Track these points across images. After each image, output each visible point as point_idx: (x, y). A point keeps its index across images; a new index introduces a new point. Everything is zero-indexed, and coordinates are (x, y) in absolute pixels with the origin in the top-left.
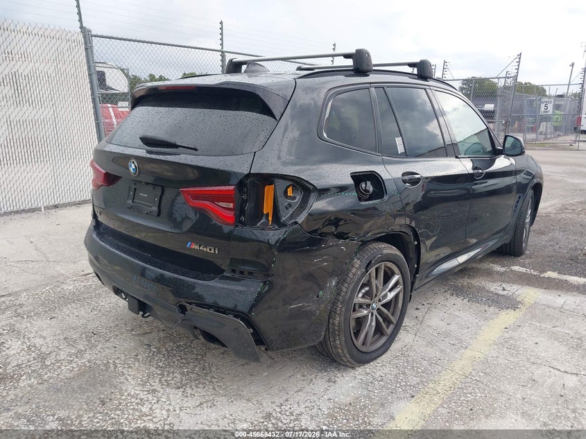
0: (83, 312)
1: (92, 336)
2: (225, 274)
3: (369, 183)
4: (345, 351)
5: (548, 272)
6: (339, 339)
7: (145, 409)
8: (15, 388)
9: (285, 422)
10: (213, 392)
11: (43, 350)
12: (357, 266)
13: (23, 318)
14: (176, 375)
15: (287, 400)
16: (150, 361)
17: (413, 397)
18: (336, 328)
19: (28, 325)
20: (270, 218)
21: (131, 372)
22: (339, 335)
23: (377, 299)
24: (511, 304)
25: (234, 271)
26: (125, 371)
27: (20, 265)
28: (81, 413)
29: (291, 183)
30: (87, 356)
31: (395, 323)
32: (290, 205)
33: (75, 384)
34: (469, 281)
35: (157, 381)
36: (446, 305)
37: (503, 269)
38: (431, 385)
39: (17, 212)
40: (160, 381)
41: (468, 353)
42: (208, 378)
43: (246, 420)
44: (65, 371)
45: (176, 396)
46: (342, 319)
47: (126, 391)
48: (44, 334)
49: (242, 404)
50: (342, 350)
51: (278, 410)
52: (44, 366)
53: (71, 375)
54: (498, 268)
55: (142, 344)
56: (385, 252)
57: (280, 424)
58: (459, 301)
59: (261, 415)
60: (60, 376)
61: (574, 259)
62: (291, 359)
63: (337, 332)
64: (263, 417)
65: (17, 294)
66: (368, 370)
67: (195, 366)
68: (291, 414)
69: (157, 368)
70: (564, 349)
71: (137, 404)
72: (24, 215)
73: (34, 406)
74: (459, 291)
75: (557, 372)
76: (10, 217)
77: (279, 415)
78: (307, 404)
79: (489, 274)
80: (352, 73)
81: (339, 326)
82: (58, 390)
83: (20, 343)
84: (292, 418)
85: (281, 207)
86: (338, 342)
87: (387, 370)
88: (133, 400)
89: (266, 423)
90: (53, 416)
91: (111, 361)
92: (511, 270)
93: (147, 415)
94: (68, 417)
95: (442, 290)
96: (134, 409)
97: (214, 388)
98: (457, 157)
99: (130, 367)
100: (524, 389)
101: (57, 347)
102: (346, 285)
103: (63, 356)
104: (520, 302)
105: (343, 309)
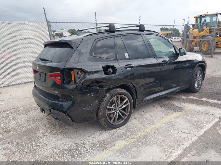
0: (36, 113)
1: (35, 120)
2: (60, 99)
3: (111, 69)
4: (105, 124)
5: (203, 99)
6: (102, 120)
7: (41, 141)
8: (9, 134)
9: (80, 145)
10: (63, 136)
11: (20, 124)
12: (108, 96)
13: (18, 115)
14: (54, 131)
15: (84, 139)
16: (49, 127)
17: (125, 139)
18: (101, 116)
19: (19, 117)
20: (74, 82)
21: (42, 130)
22: (102, 119)
23: (119, 107)
24: (180, 109)
25: (62, 98)
26: (40, 130)
27: (23, 99)
28: (23, 141)
29: (80, 70)
30: (31, 126)
31: (127, 116)
32: (79, 77)
33: (25, 133)
34: (169, 102)
35: (48, 133)
36: (155, 110)
37: (186, 98)
38: (133, 136)
39: (28, 82)
40: (49, 133)
41: (153, 126)
42: (64, 132)
43: (69, 145)
44: (24, 130)
45: (51, 137)
46: (103, 114)
47: (38, 135)
48: (22, 119)
49: (70, 140)
50: (104, 124)
51: (80, 142)
52: (19, 128)
53: (25, 131)
54: (184, 97)
55: (49, 122)
56: (119, 91)
57: (78, 146)
58: (161, 109)
59: (74, 143)
60: (22, 131)
61: (217, 93)
62: (92, 127)
63: (101, 118)
64: (74, 144)
65: (19, 107)
66: (115, 131)
67: (61, 129)
68: (83, 143)
69: (50, 129)
70: (189, 125)
71: (40, 139)
72: (30, 83)
73: (11, 139)
74: (163, 106)
75: (181, 132)
76: (26, 84)
77: (79, 143)
78: (90, 140)
79: (179, 99)
80: (109, 32)
81: (102, 116)
82: (20, 135)
83: (14, 122)
84: (83, 144)
85: (76, 78)
86: (102, 121)
87: (121, 131)
88: (39, 138)
89: (74, 145)
90: (16, 141)
91: (38, 127)
92: (189, 98)
93: (41, 142)
94: (19, 142)
95: (157, 105)
96: (38, 140)
97: (64, 135)
98: (155, 58)
99: (42, 129)
100: (165, 137)
101: (24, 123)
102: (103, 102)
103: (25, 125)
104: (184, 109)
105: (103, 110)
